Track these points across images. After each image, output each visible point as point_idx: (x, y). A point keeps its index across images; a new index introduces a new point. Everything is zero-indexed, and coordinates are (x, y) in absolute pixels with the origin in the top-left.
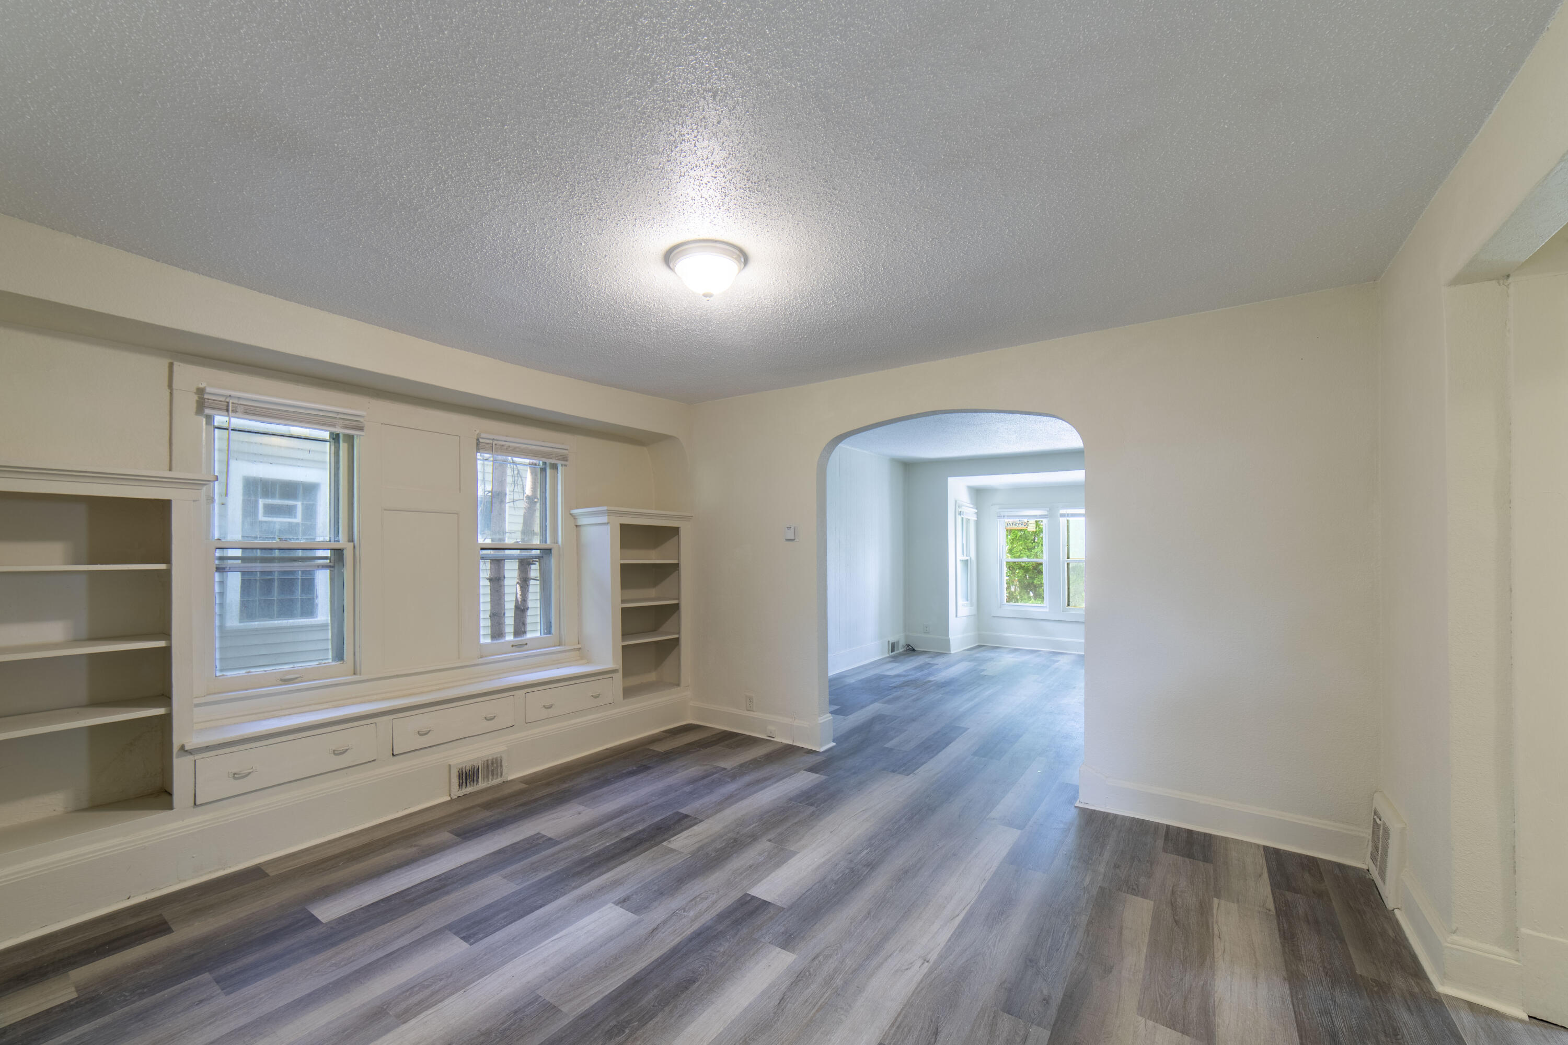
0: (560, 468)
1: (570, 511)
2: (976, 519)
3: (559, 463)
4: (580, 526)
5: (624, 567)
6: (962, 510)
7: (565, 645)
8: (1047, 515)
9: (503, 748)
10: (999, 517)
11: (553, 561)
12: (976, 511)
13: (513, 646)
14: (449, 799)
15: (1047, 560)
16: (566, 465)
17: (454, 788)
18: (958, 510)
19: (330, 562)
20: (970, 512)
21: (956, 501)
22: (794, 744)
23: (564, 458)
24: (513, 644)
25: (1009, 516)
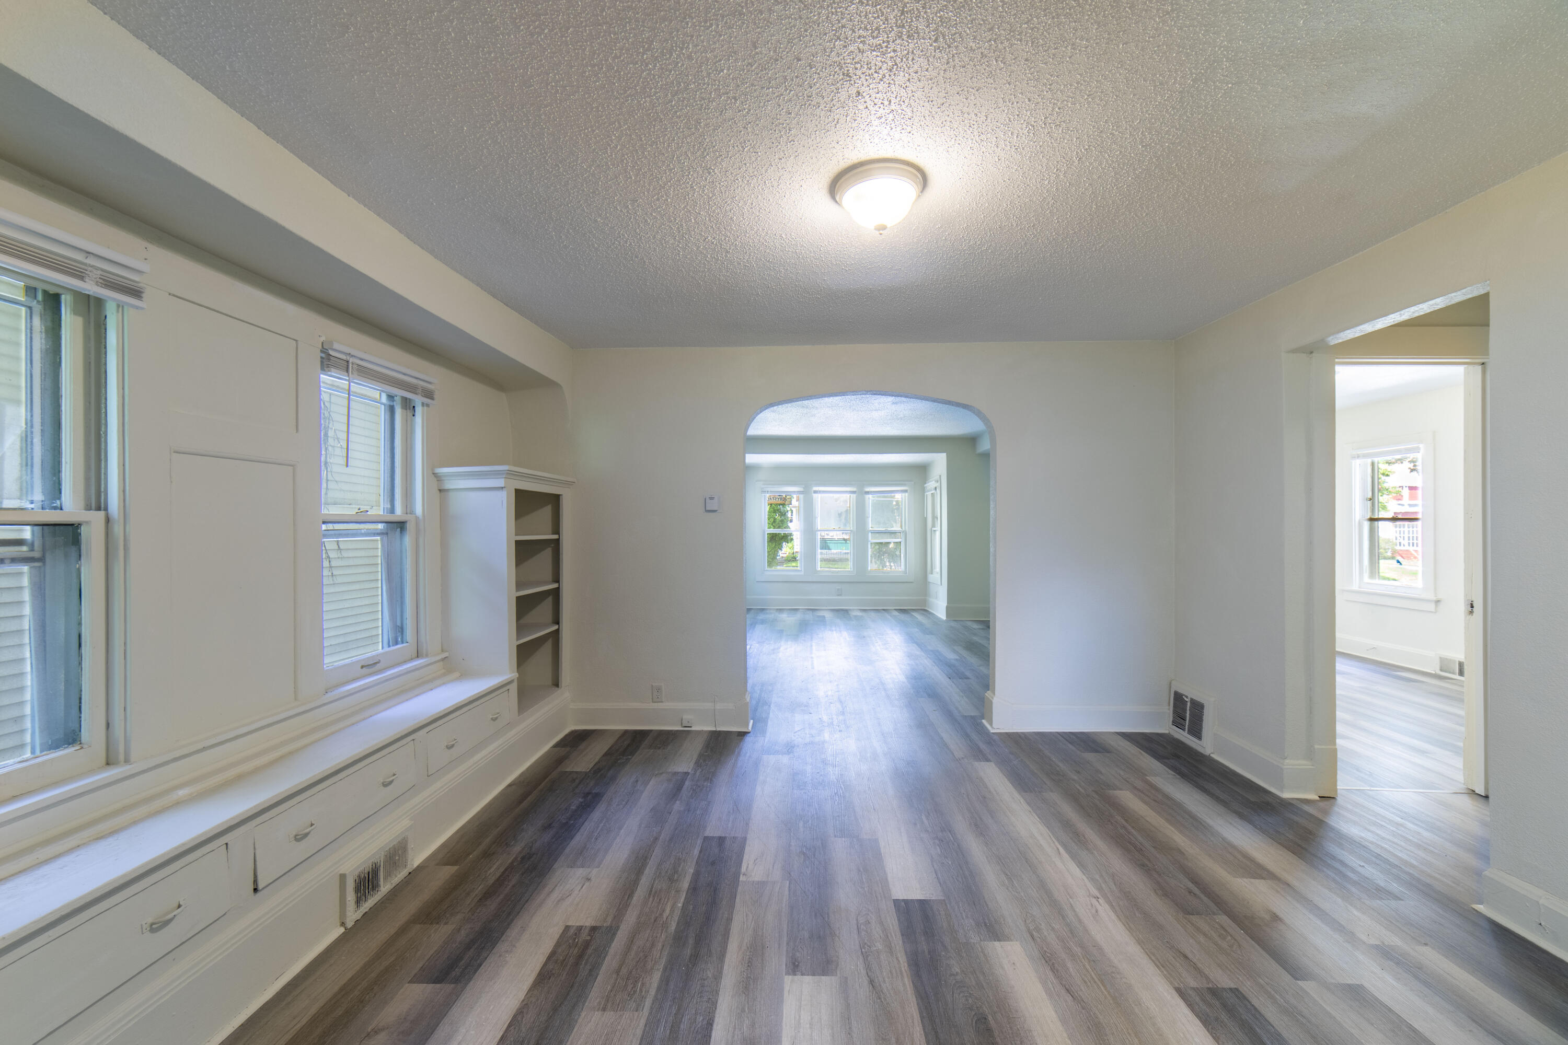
0: (419, 410)
1: (433, 470)
3: (418, 400)
4: (448, 490)
5: (518, 543)
7: (427, 656)
8: (803, 491)
9: (406, 823)
10: (764, 492)
11: (408, 540)
13: (362, 667)
14: (342, 930)
16: (428, 405)
17: (349, 911)
19: (32, 550)
22: (718, 729)
23: (429, 394)
24: (363, 664)
25: (771, 491)
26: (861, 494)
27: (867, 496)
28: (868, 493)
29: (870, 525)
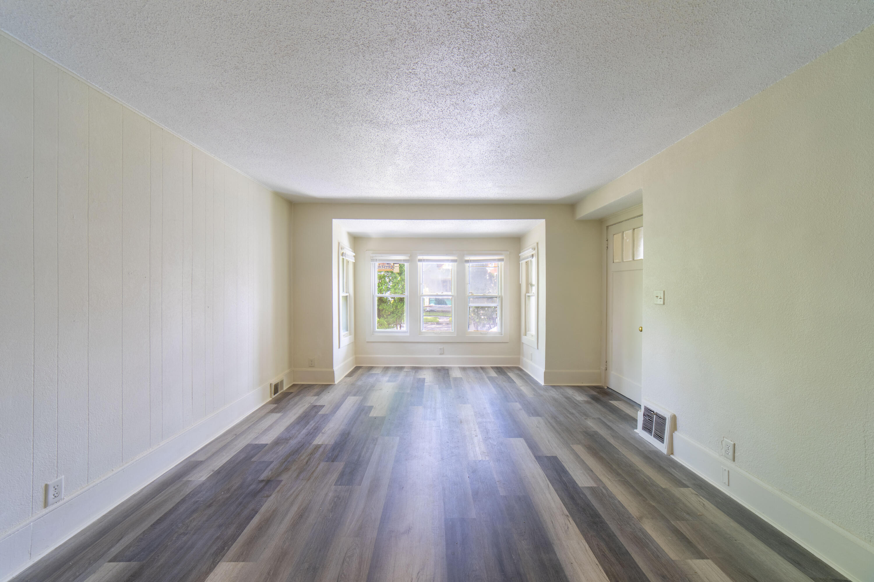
2: (354, 261)
6: (345, 252)
8: (409, 260)
10: (372, 260)
12: (354, 254)
15: (408, 296)
18: (341, 251)
20: (350, 254)
21: (339, 243)
25: (379, 260)
26: (462, 262)
27: (467, 265)
28: (467, 261)
29: (470, 290)
